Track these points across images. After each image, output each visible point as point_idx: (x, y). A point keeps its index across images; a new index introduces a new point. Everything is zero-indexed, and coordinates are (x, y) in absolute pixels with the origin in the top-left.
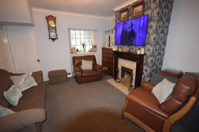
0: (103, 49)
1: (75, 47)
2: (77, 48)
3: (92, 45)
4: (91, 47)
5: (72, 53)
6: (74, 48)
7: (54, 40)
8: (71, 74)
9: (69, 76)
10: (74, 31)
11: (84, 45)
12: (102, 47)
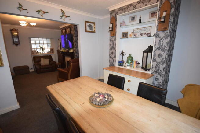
0: (58, 51)
1: (36, 49)
2: (37, 51)
3: (50, 49)
4: (49, 50)
5: (33, 54)
6: (35, 51)
7: (17, 45)
8: (33, 69)
9: (31, 71)
10: (34, 39)
11: (42, 49)
12: (57, 50)
